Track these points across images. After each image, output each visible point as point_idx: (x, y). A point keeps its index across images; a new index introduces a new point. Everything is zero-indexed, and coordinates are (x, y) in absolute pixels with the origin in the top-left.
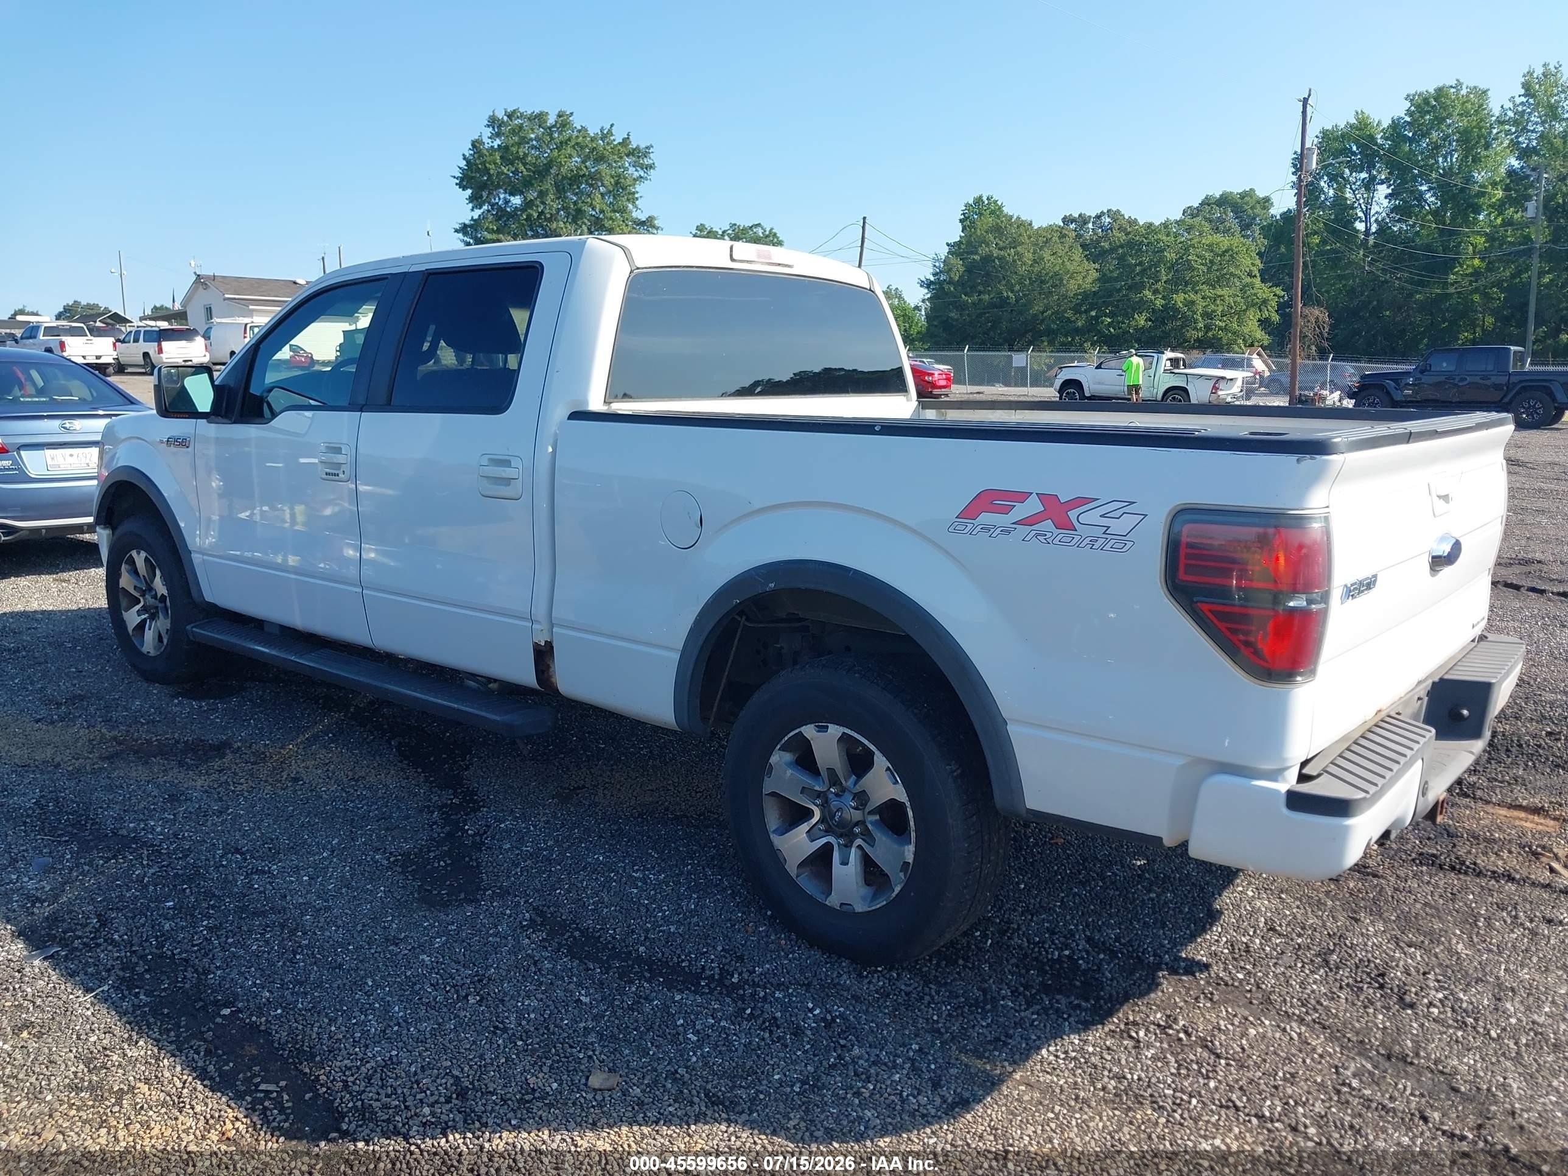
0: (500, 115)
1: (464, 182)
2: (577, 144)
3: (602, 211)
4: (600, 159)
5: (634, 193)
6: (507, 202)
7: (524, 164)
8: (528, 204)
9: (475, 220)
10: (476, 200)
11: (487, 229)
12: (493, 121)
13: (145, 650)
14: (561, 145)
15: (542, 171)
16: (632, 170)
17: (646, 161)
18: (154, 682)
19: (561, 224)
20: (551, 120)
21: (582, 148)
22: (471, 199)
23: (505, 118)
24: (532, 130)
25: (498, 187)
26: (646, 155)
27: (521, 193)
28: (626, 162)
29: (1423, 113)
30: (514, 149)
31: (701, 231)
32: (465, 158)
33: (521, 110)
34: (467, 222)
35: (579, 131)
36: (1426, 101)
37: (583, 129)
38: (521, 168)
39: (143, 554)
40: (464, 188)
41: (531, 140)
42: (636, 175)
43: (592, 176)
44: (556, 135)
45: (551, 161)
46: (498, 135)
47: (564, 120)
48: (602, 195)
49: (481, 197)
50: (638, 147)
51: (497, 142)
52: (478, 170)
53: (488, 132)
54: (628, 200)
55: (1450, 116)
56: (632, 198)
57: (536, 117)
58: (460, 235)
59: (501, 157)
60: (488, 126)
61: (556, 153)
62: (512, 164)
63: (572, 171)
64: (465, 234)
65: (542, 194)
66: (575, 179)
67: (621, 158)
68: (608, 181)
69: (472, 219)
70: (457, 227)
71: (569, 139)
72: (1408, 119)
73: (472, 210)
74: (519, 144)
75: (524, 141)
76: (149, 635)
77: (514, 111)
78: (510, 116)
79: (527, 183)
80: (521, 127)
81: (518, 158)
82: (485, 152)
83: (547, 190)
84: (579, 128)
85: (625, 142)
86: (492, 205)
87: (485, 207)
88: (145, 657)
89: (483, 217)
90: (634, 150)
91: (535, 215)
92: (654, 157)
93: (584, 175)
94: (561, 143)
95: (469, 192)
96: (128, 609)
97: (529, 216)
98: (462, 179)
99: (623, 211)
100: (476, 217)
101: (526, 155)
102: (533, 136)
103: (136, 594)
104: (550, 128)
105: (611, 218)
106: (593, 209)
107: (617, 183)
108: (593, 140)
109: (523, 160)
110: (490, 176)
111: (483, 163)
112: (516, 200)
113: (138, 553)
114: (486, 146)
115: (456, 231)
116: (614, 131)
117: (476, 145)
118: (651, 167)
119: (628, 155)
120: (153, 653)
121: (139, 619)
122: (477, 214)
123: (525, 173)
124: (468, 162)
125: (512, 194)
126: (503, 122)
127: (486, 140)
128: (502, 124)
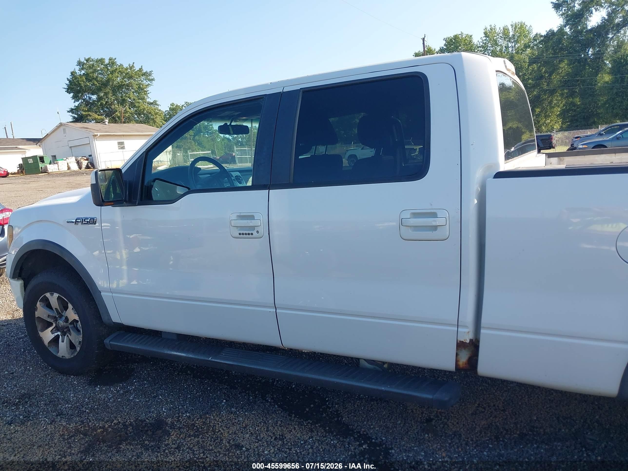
0: (83, 60)
1: (69, 90)
2: (120, 71)
3: (134, 100)
4: (131, 77)
5: (147, 91)
6: (90, 98)
7: (97, 81)
8: (100, 99)
9: (76, 107)
10: (76, 98)
11: (83, 110)
12: (80, 63)
13: (60, 355)
14: (112, 73)
15: (105, 84)
16: (145, 81)
17: (151, 78)
18: (70, 375)
19: (117, 106)
20: (107, 61)
21: (122, 73)
22: (73, 97)
23: (85, 62)
24: (99, 66)
25: (85, 92)
26: (150, 75)
27: (96, 93)
28: (143, 78)
29: (451, 45)
30: (91, 75)
31: (172, 106)
32: (68, 80)
33: (92, 58)
34: (73, 108)
35: (119, 66)
36: (451, 40)
37: (121, 65)
38: (96, 83)
39: (56, 295)
40: (70, 93)
41: (98, 70)
42: (147, 83)
43: (128, 85)
44: (110, 68)
45: (109, 79)
46: (83, 69)
47: (112, 62)
48: (133, 92)
49: (78, 96)
50: (146, 72)
51: (83, 72)
52: (75, 85)
53: (77, 68)
54: (145, 94)
55: (460, 45)
56: (146, 93)
57: (99, 60)
58: (71, 114)
59: (86, 79)
60: (78, 65)
61: (111, 76)
62: (91, 81)
63: (119, 83)
64: (73, 113)
65: (106, 94)
66: (120, 86)
67: (140, 76)
68: (135, 87)
69: (75, 106)
70: (69, 110)
71: (116, 69)
72: (445, 47)
73: (74, 102)
74: (93, 72)
75: (95, 71)
76: (63, 345)
77: (89, 59)
78: (87, 60)
79: (99, 89)
80: (93, 65)
81: (93, 79)
82: (78, 77)
83: (109, 92)
84: (119, 65)
85: (141, 70)
86: (84, 100)
87: (80, 101)
88: (62, 360)
89: (80, 105)
90: (145, 73)
91: (104, 103)
92: (154, 76)
93: (124, 85)
94: (113, 71)
95: (72, 94)
96: (43, 330)
97: (102, 104)
98: (68, 89)
99: (143, 99)
100: (77, 105)
101: (97, 77)
102: (99, 69)
103: (49, 320)
104: (106, 65)
105: (138, 102)
106: (130, 99)
107: (139, 87)
108: (127, 69)
109: (96, 79)
110: (81, 87)
111: (78, 81)
112: (94, 97)
113: (52, 295)
114: (78, 74)
115: (68, 112)
116: (135, 65)
117: (73, 74)
118: (153, 80)
119: (142, 75)
120: (67, 356)
121: (53, 336)
122: (77, 104)
123: (98, 85)
124: (70, 81)
125: (93, 94)
126: (84, 63)
127: (77, 71)
128: (84, 64)
